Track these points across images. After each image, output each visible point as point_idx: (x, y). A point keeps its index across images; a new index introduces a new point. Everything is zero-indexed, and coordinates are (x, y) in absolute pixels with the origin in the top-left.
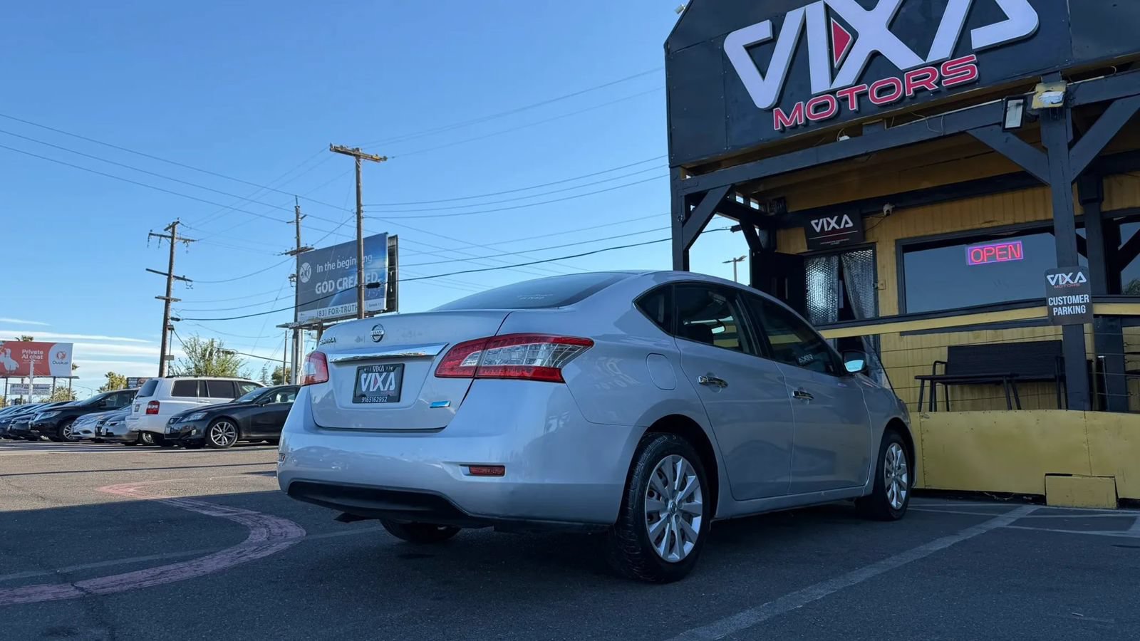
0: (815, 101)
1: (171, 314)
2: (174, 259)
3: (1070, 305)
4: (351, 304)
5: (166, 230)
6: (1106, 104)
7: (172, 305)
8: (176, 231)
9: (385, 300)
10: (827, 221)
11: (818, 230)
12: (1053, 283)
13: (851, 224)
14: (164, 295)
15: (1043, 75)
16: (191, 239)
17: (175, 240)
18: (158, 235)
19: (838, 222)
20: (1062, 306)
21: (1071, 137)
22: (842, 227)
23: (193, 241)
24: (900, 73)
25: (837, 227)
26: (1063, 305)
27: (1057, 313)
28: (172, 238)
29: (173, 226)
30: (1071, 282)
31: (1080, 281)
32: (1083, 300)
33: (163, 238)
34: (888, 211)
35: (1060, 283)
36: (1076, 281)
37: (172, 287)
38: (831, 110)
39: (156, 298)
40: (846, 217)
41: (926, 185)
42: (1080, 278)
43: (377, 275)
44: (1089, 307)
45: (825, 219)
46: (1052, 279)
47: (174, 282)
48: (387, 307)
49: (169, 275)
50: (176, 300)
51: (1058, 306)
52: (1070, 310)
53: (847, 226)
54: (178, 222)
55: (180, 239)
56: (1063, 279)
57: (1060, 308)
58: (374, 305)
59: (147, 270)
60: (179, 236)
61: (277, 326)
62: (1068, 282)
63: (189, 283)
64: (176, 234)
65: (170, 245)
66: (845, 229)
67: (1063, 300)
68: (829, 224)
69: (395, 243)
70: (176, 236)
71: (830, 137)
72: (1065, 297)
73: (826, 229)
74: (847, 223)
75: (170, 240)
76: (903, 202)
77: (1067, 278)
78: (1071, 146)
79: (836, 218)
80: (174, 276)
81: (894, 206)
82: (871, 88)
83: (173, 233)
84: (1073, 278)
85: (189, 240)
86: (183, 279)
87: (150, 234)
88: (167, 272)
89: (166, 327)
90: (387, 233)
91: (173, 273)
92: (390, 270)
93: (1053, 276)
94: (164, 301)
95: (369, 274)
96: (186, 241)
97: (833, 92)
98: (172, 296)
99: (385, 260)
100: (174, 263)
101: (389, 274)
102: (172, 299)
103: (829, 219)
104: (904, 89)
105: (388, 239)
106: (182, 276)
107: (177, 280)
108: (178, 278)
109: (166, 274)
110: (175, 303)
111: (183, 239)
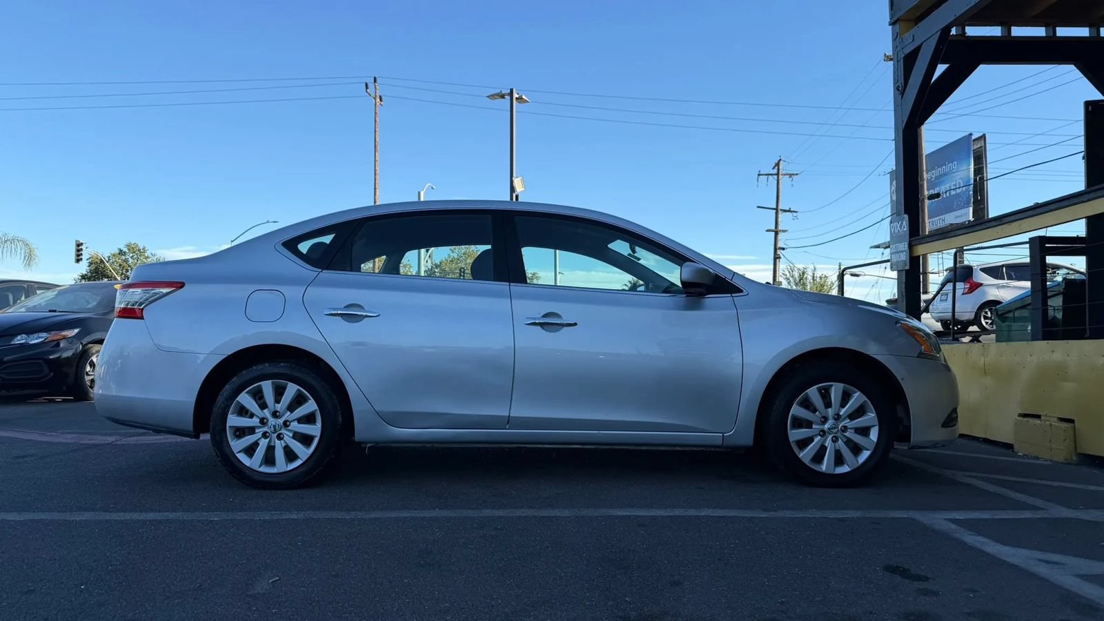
1: (780, 244)
2: (781, 194)
4: (938, 218)
5: (774, 168)
7: (781, 236)
8: (781, 167)
9: (971, 209)
14: (773, 228)
16: (795, 173)
17: (780, 177)
18: (766, 175)
23: (797, 174)
28: (778, 174)
29: (778, 164)
33: (770, 176)
37: (780, 220)
39: (767, 231)
43: (961, 181)
47: (781, 215)
48: (973, 217)
49: (776, 209)
50: (783, 231)
54: (780, 160)
55: (785, 175)
58: (959, 217)
59: (758, 207)
60: (784, 172)
61: (871, 247)
63: (795, 214)
64: (780, 171)
65: (776, 182)
69: (983, 145)
70: (780, 173)
75: (776, 177)
80: (781, 210)
83: (778, 170)
85: (793, 174)
86: (789, 211)
87: (759, 175)
88: (775, 207)
89: (776, 258)
90: (971, 134)
91: (780, 207)
92: (975, 175)
94: (773, 233)
95: (954, 183)
96: (791, 175)
98: (780, 228)
99: (969, 165)
100: (780, 198)
101: (975, 180)
102: (780, 231)
105: (974, 140)
106: (788, 209)
107: (784, 213)
108: (785, 211)
109: (774, 209)
110: (783, 233)
111: (788, 175)
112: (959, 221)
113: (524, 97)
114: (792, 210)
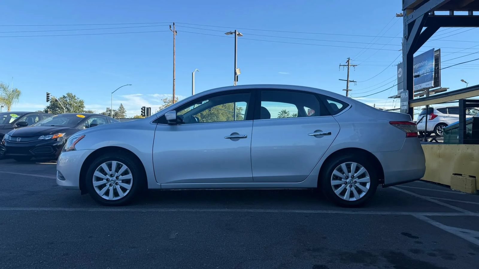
2: (349, 74)
4: (418, 85)
5: (346, 63)
7: (349, 92)
8: (349, 63)
9: (433, 81)
14: (346, 89)
16: (356, 65)
17: (349, 66)
18: (343, 65)
23: (357, 65)
28: (348, 65)
29: (348, 61)
33: (345, 66)
39: (343, 90)
43: (429, 69)
47: (350, 84)
48: (434, 85)
49: (347, 81)
50: (350, 90)
54: (350, 59)
55: (351, 66)
58: (428, 85)
60: (351, 64)
61: (389, 98)
63: (355, 83)
64: (349, 64)
65: (347, 68)
69: (439, 53)
70: (349, 65)
75: (347, 66)
80: (349, 81)
83: (348, 63)
85: (355, 65)
86: (353, 81)
87: (340, 66)
90: (434, 49)
91: (349, 80)
92: (435, 67)
94: (346, 91)
95: (426, 70)
96: (354, 66)
99: (433, 62)
100: (349, 76)
101: (435, 69)
102: (349, 90)
105: (435, 51)
106: (352, 81)
107: (351, 82)
108: (351, 81)
109: (346, 80)
110: (350, 91)
111: (353, 65)
112: (428, 87)
113: (241, 34)
114: (354, 81)
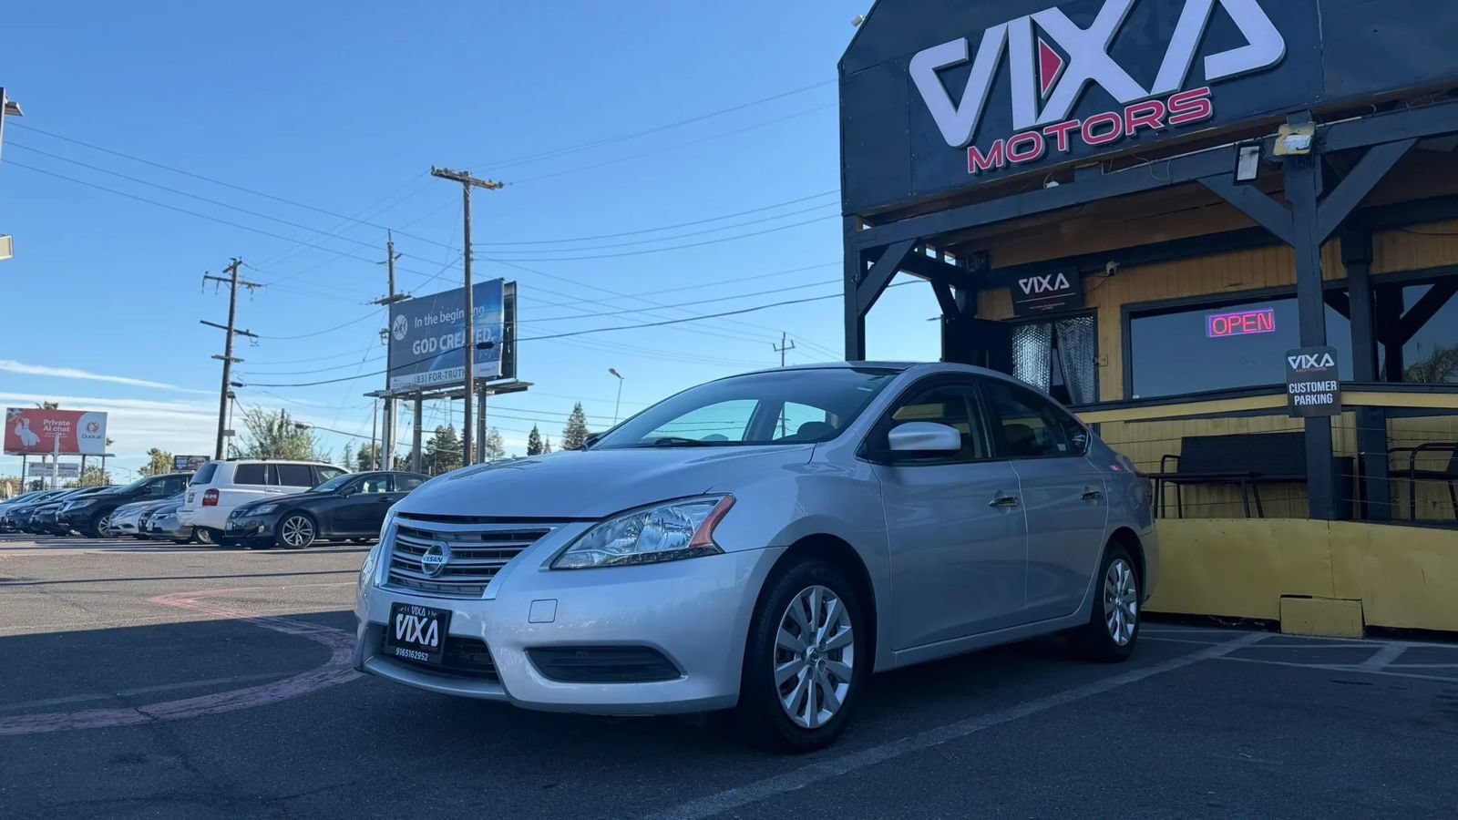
0: (1017, 139)
1: (232, 378)
2: (236, 309)
3: (1314, 393)
5: (225, 271)
6: (1364, 150)
7: (233, 366)
8: (238, 273)
9: (500, 363)
10: (1038, 280)
11: (1027, 291)
12: (1295, 366)
13: (1067, 285)
14: (223, 354)
15: (1289, 114)
16: (257, 283)
17: (237, 285)
18: (215, 278)
19: (1052, 283)
20: (1304, 394)
21: (1320, 190)
22: (1056, 288)
23: (259, 286)
24: (1119, 107)
25: (1051, 289)
26: (1306, 393)
27: (1298, 403)
28: (233, 282)
29: (234, 268)
30: (1316, 365)
31: (1327, 365)
32: (1329, 388)
33: (222, 282)
34: (1112, 270)
35: (1304, 367)
36: (1322, 365)
37: (233, 344)
38: (1037, 150)
39: (213, 357)
40: (1061, 276)
41: (1160, 238)
42: (1327, 361)
43: (489, 330)
44: (1336, 395)
45: (1035, 279)
46: (1294, 361)
47: (235, 339)
48: (502, 372)
49: (229, 329)
50: (237, 360)
51: (1300, 394)
52: (1314, 399)
53: (1062, 287)
54: (240, 262)
55: (243, 283)
56: (1307, 361)
57: (1302, 397)
58: (485, 370)
59: (202, 322)
60: (241, 280)
61: (365, 395)
62: (1312, 366)
63: (254, 339)
64: (237, 277)
65: (230, 291)
66: (1060, 291)
67: (1306, 387)
68: (1040, 284)
69: (514, 292)
70: (238, 279)
71: (1035, 183)
72: (1308, 384)
73: (1037, 291)
74: (1062, 283)
75: (230, 284)
76: (1131, 258)
77: (1312, 361)
78: (1320, 199)
79: (1048, 277)
80: (235, 331)
81: (1118, 264)
82: (1084, 125)
83: (234, 275)
84: (1318, 361)
85: (254, 285)
86: (247, 333)
87: (206, 277)
88: (227, 326)
89: (225, 394)
90: (502, 279)
91: (235, 327)
92: (506, 326)
93: (1295, 358)
94: (223, 361)
96: (250, 285)
97: (1039, 129)
98: (233, 355)
99: (500, 314)
100: (235, 314)
101: (505, 330)
102: (233, 359)
103: (1040, 278)
104: (1124, 126)
105: (506, 285)
106: (245, 331)
107: (240, 336)
108: (240, 333)
109: (225, 328)
110: (236, 364)
111: (246, 284)
112: (485, 375)
114: (250, 332)
